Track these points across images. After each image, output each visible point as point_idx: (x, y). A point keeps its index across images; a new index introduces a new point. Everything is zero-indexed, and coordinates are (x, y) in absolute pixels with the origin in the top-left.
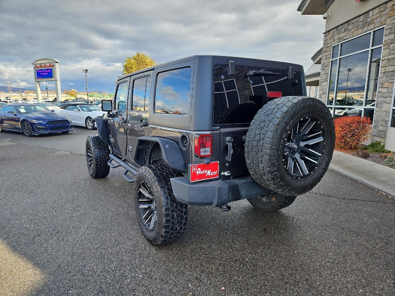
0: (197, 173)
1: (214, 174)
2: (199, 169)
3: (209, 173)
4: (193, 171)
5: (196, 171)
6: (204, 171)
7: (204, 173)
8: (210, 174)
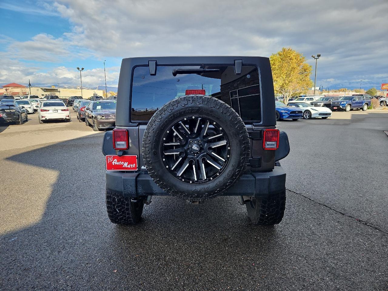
0: (113, 163)
1: (132, 167)
2: (116, 160)
3: (126, 165)
4: (108, 161)
5: (113, 161)
6: (120, 162)
7: (120, 164)
8: (128, 166)
